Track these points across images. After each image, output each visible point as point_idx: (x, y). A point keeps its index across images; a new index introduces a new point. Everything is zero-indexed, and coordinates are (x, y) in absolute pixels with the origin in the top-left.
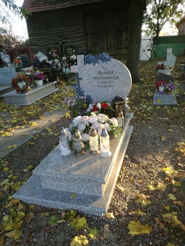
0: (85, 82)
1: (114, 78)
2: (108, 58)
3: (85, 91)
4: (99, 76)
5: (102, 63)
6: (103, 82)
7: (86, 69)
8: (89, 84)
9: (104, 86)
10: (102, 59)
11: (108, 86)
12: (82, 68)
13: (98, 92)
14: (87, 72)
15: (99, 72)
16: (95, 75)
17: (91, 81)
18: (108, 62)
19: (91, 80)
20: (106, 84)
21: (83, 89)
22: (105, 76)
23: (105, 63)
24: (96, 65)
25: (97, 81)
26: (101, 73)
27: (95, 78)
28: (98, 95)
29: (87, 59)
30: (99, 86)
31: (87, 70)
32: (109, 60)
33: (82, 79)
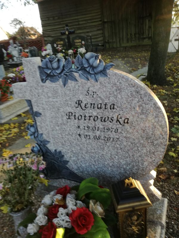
0: (48, 123)
1: (118, 120)
2: (100, 68)
3: (49, 142)
4: (78, 112)
5: (84, 81)
6: (88, 127)
7: (47, 93)
8: (57, 128)
9: (92, 137)
10: (83, 69)
11: (102, 138)
12: (37, 91)
13: (79, 148)
14: (51, 99)
15: (79, 103)
16: (69, 109)
17: (60, 121)
18: (101, 79)
19: (60, 119)
20: (98, 133)
21: (44, 136)
22: (95, 114)
23: (93, 81)
24: (71, 83)
25: (74, 123)
26: (83, 105)
27: (70, 115)
28: (80, 155)
29: (47, 68)
30: (79, 135)
31: (50, 95)
32: (103, 72)
33: (41, 114)
